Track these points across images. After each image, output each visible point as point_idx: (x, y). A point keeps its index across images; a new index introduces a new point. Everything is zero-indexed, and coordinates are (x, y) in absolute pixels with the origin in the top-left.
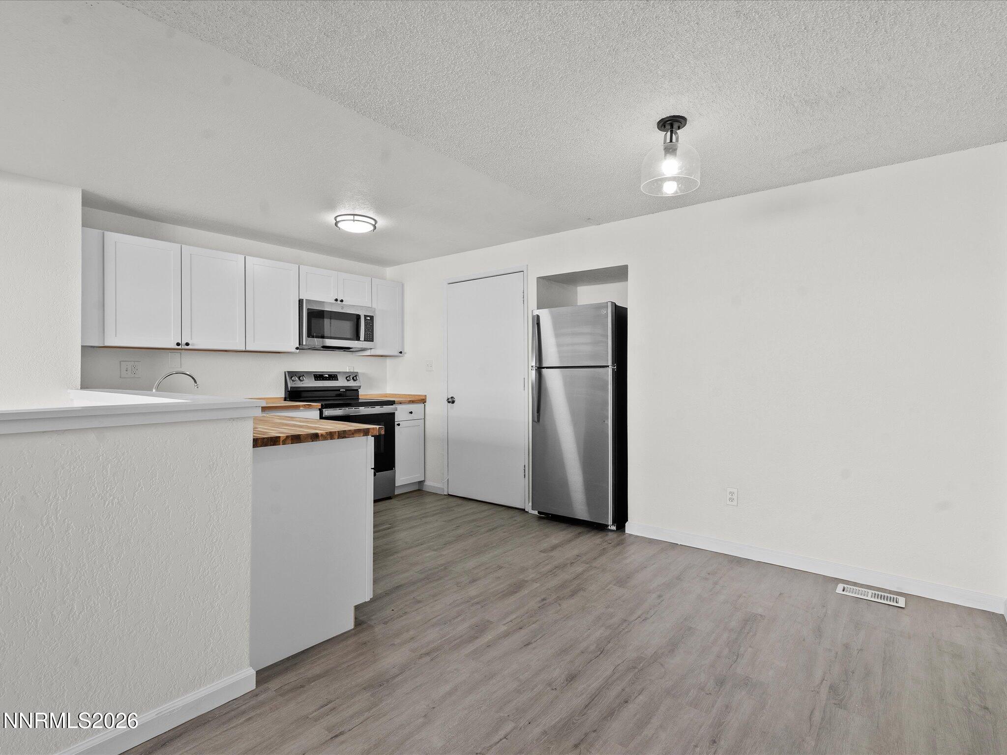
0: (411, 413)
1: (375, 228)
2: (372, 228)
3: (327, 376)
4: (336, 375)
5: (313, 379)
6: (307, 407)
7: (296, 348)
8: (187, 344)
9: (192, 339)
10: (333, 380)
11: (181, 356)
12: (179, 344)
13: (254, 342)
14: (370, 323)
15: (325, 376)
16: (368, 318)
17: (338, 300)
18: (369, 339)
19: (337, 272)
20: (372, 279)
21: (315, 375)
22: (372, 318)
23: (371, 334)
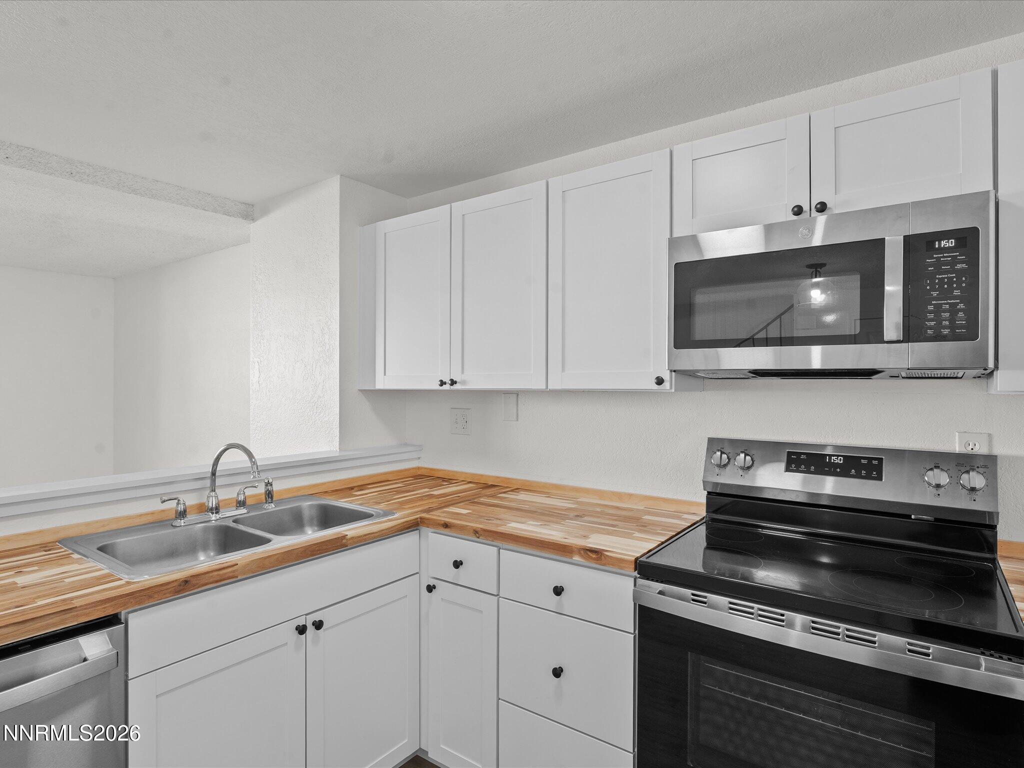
3: (840, 460)
4: (881, 460)
5: (783, 466)
6: (591, 558)
7: (657, 378)
8: (453, 382)
9: (463, 372)
10: (858, 476)
11: (517, 398)
12: (442, 383)
13: (563, 370)
14: (954, 259)
15: (830, 459)
16: (943, 243)
17: (806, 208)
18: (947, 331)
19: (808, 114)
20: (995, 73)
21: (793, 454)
22: (967, 238)
23: (961, 306)
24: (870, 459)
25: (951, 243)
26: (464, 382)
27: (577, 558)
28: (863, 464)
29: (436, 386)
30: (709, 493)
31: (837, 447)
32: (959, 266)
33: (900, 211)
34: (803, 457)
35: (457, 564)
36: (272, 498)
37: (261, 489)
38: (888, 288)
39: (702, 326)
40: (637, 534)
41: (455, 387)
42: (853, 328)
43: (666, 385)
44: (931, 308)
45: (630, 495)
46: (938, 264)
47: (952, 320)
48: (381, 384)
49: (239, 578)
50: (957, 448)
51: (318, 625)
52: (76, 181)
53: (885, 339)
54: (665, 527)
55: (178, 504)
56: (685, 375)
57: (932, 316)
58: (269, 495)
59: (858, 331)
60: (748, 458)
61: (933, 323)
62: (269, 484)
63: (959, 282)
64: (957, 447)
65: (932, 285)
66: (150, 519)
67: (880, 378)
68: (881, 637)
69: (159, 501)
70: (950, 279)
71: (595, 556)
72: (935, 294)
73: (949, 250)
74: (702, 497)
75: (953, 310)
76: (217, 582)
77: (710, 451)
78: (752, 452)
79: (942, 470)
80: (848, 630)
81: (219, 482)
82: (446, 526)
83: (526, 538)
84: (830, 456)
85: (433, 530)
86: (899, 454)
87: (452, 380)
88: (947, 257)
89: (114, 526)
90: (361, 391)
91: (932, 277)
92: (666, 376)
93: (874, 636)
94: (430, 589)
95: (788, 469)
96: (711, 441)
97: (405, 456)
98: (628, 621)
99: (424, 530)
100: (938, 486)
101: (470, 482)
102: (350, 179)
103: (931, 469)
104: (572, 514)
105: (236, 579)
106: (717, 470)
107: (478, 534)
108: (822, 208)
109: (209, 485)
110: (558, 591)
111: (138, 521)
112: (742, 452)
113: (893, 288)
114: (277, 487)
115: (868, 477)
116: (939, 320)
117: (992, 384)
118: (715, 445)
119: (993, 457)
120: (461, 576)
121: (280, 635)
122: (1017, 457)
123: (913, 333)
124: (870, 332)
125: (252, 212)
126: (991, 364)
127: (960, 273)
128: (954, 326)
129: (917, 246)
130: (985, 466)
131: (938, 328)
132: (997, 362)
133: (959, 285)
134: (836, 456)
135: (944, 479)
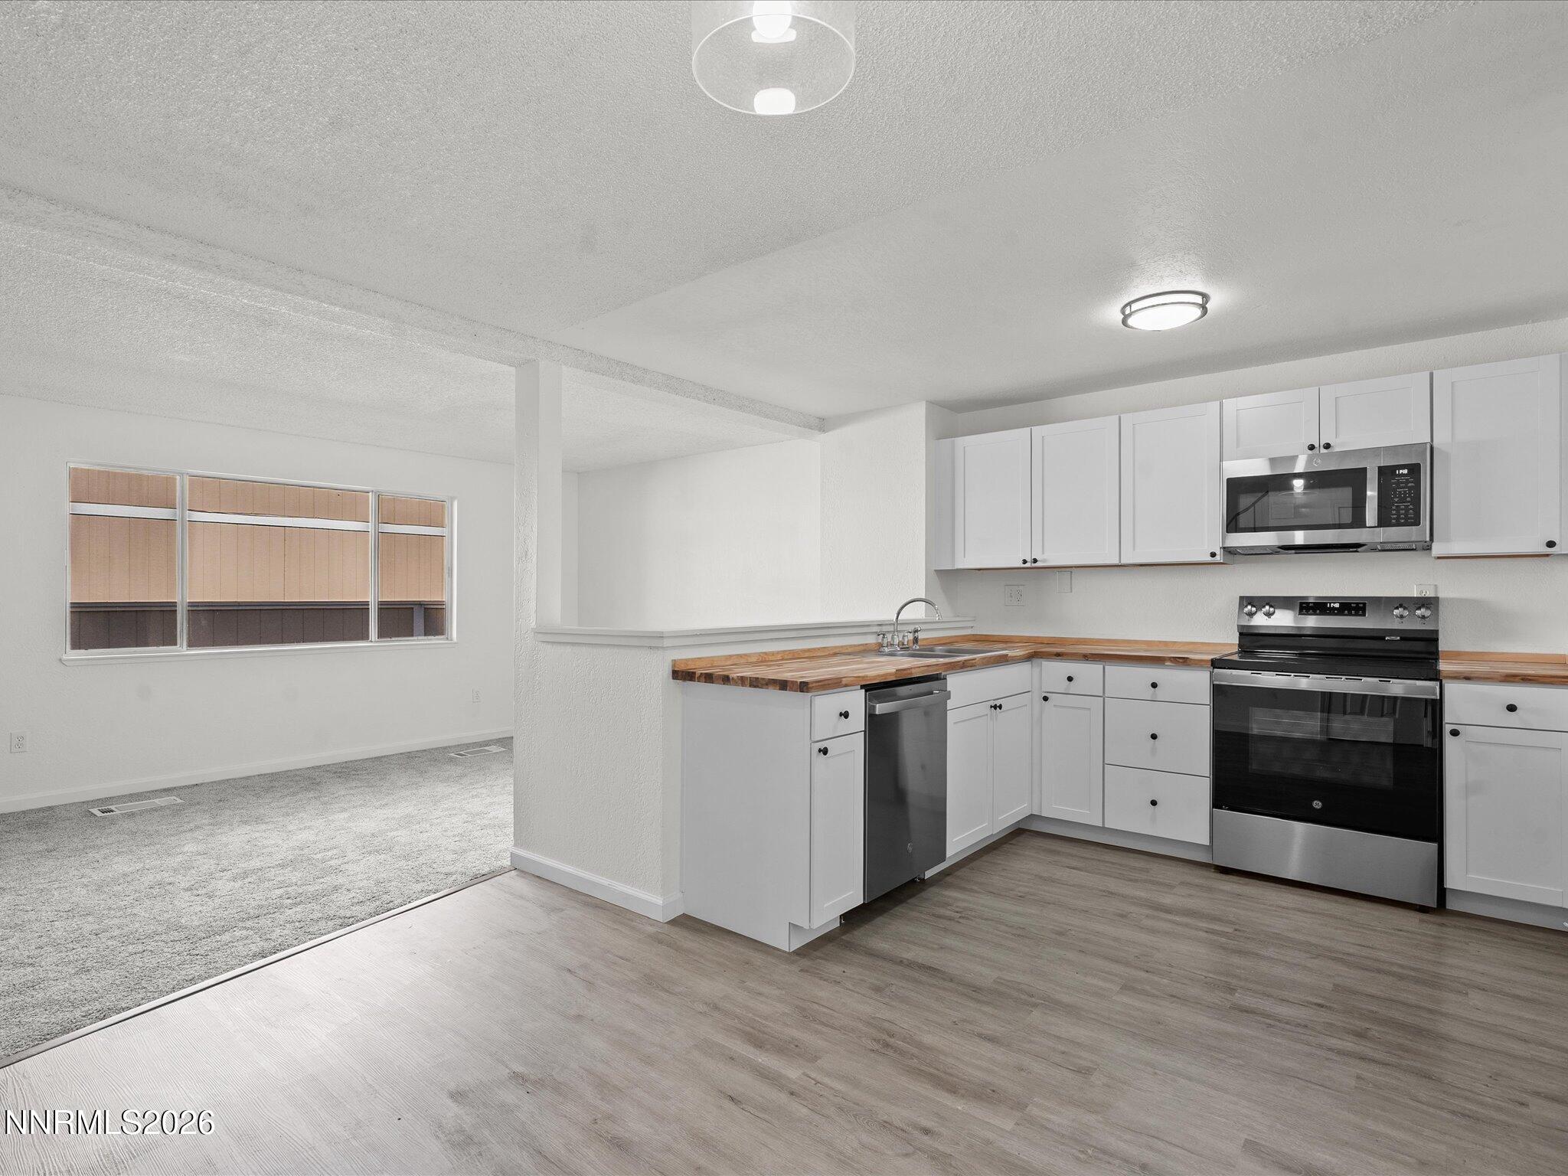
0: (1512, 708)
1: (1204, 308)
2: (1198, 312)
3: (1337, 605)
4: (1364, 604)
5: (1295, 612)
6: (1178, 662)
7: (1211, 553)
8: (1035, 561)
9: (1043, 553)
10: (1350, 614)
11: (1072, 572)
12: (1025, 562)
13: (1134, 550)
14: (1407, 482)
15: (1330, 605)
16: (1401, 471)
17: (1317, 445)
18: (1403, 521)
19: (1317, 388)
20: (1431, 375)
21: (1304, 603)
22: (1414, 469)
23: (1411, 507)
24: (1357, 604)
25: (1405, 471)
26: (1044, 561)
27: (1168, 663)
28: (1353, 607)
29: (1020, 564)
30: (1241, 634)
31: (1333, 598)
32: (1410, 485)
33: (1375, 451)
34: (1311, 605)
35: (1070, 679)
36: (917, 643)
37: (911, 637)
38: (1369, 493)
39: (1243, 520)
40: (1203, 653)
41: (1037, 564)
42: (1347, 518)
43: (1218, 558)
44: (1394, 508)
46: (1398, 483)
47: (1406, 515)
48: (962, 563)
49: (977, 667)
50: (1415, 595)
51: (1000, 707)
53: (1367, 525)
55: (883, 637)
56: (1229, 551)
57: (1394, 512)
58: (916, 640)
59: (1351, 522)
60: (1271, 608)
61: (1395, 516)
62: (916, 632)
63: (1410, 493)
64: (1415, 593)
65: (1394, 495)
66: (864, 648)
67: (1364, 552)
68: (1366, 679)
69: (872, 635)
70: (1405, 492)
71: (1182, 661)
72: (1396, 500)
73: (1403, 475)
74: (1236, 635)
75: (1407, 509)
76: (971, 667)
77: (1242, 606)
78: (1273, 604)
79: (1405, 608)
82: (1059, 655)
83: (1127, 656)
84: (1330, 603)
85: (1046, 660)
86: (1377, 601)
87: (1034, 559)
88: (1403, 479)
90: (935, 570)
91: (1395, 490)
92: (1218, 552)
93: (1361, 679)
94: (1046, 699)
95: (1300, 614)
96: (1242, 598)
98: (1205, 696)
99: (1036, 661)
100: (1402, 617)
102: (935, 406)
103: (1397, 608)
105: (975, 668)
106: (1247, 617)
108: (1328, 446)
110: (1154, 685)
111: (857, 649)
112: (1267, 604)
113: (1372, 493)
114: (921, 636)
115: (1357, 614)
116: (1398, 515)
117: (1431, 553)
118: (1247, 601)
119: (1436, 599)
120: (1073, 687)
121: (985, 709)
122: (1453, 599)
123: (1383, 521)
124: (1358, 522)
125: (823, 424)
126: (1428, 539)
127: (1410, 488)
128: (1406, 518)
129: (1386, 473)
130: (1432, 604)
131: (1398, 519)
132: (1432, 539)
133: (1410, 495)
134: (1334, 603)
135: (1406, 613)
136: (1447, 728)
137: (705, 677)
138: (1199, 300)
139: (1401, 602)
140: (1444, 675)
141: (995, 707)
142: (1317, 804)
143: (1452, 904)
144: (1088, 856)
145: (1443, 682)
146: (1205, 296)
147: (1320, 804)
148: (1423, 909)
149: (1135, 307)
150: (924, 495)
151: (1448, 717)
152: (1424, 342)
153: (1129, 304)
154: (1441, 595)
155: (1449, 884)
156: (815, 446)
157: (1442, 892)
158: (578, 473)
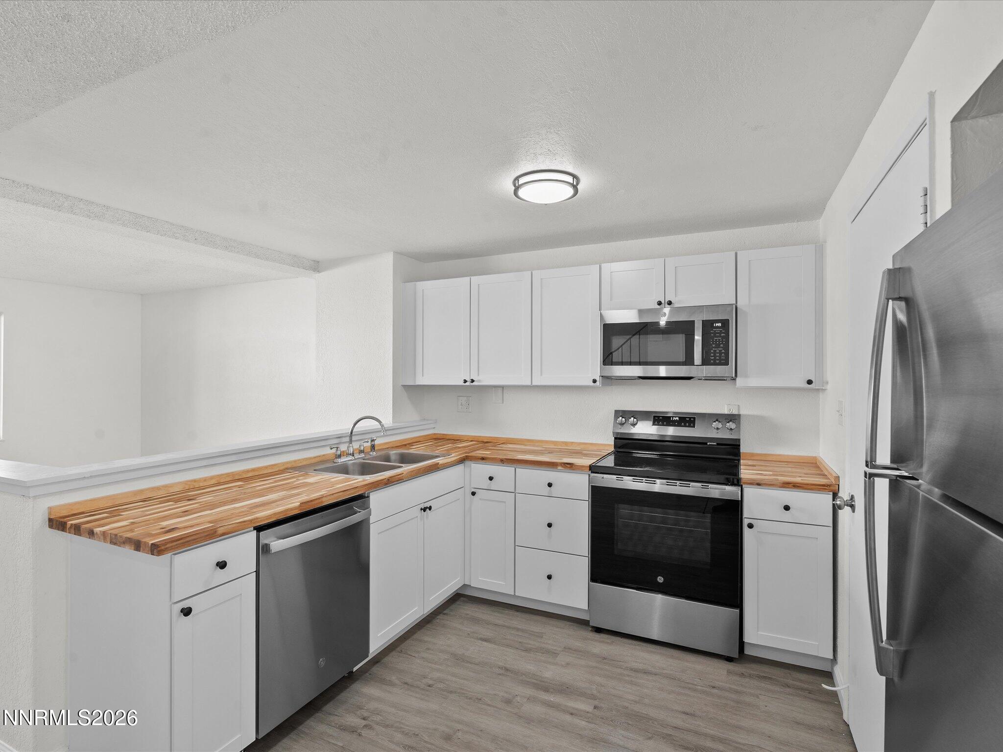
0: (787, 508)
1: (575, 187)
2: (570, 191)
3: (677, 419)
4: (694, 418)
5: (651, 423)
6: (567, 467)
7: (594, 380)
8: (473, 381)
9: (479, 375)
10: (685, 426)
11: (503, 391)
12: (465, 381)
13: (541, 375)
14: (721, 333)
15: (673, 419)
16: (717, 324)
17: (663, 302)
18: (718, 361)
19: (664, 259)
20: (736, 254)
21: (656, 416)
22: (725, 323)
23: (723, 351)
24: (690, 418)
25: (720, 325)
26: (479, 381)
27: (560, 468)
28: (687, 420)
29: (462, 383)
30: (615, 438)
31: (675, 413)
32: (722, 335)
33: (700, 308)
34: (660, 418)
35: (491, 478)
36: (374, 449)
37: (369, 444)
38: (696, 337)
39: (616, 357)
40: (584, 458)
41: (474, 384)
42: (682, 358)
43: (598, 383)
44: (712, 351)
45: (572, 443)
46: (715, 333)
47: (720, 357)
48: (421, 381)
49: (404, 480)
50: (726, 412)
51: (430, 508)
52: (229, 251)
53: (695, 364)
54: (596, 455)
55: (337, 450)
56: (605, 378)
57: (712, 355)
58: (373, 447)
59: (684, 360)
60: (635, 420)
61: (713, 358)
62: (373, 441)
63: (722, 341)
65: (713, 341)
66: (320, 459)
67: (694, 381)
68: (692, 484)
69: (328, 448)
70: (719, 340)
71: (570, 466)
72: (714, 346)
73: (718, 327)
74: (611, 441)
75: (720, 353)
76: (398, 481)
77: (617, 417)
78: (636, 417)
79: (719, 422)
80: (680, 483)
81: (354, 438)
82: (483, 459)
83: (532, 461)
84: (673, 417)
85: (473, 462)
86: (703, 416)
87: (472, 380)
88: (718, 330)
89: (305, 463)
90: (404, 386)
91: (712, 338)
92: (598, 379)
93: (690, 484)
94: (474, 494)
95: (654, 424)
96: (616, 412)
97: (426, 427)
98: (585, 494)
99: (467, 463)
100: (718, 429)
101: (472, 441)
102: (400, 255)
103: (715, 422)
104: (546, 452)
105: (402, 481)
106: (619, 426)
107: (503, 461)
108: (670, 303)
109: (348, 440)
110: (550, 485)
111: (313, 461)
112: (632, 417)
113: (698, 337)
114: (376, 442)
115: (689, 426)
116: (715, 356)
117: (735, 384)
118: (619, 413)
119: (739, 416)
120: (493, 485)
121: (417, 511)
122: (749, 415)
123: (705, 362)
124: (689, 360)
125: (316, 266)
126: (734, 376)
127: (723, 337)
128: (720, 360)
129: (707, 325)
130: (736, 419)
131: (715, 360)
132: (736, 376)
133: (722, 342)
134: (675, 417)
135: (720, 426)
136: (746, 522)
137: (75, 529)
138: (570, 179)
139: (717, 417)
140: (744, 481)
141: (424, 510)
142: (660, 579)
143: (748, 651)
144: (500, 622)
145: (743, 487)
146: (574, 176)
147: (662, 579)
148: (729, 659)
149: (522, 181)
150: (392, 326)
151: (746, 514)
152: (732, 230)
153: (517, 178)
154: (741, 413)
155: (747, 639)
156: (309, 283)
157: (742, 644)
158: (141, 295)
